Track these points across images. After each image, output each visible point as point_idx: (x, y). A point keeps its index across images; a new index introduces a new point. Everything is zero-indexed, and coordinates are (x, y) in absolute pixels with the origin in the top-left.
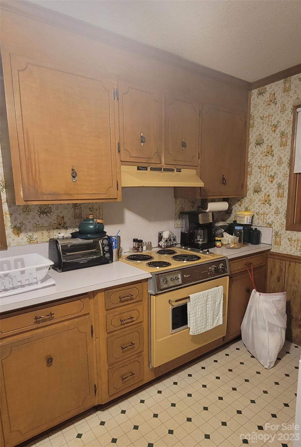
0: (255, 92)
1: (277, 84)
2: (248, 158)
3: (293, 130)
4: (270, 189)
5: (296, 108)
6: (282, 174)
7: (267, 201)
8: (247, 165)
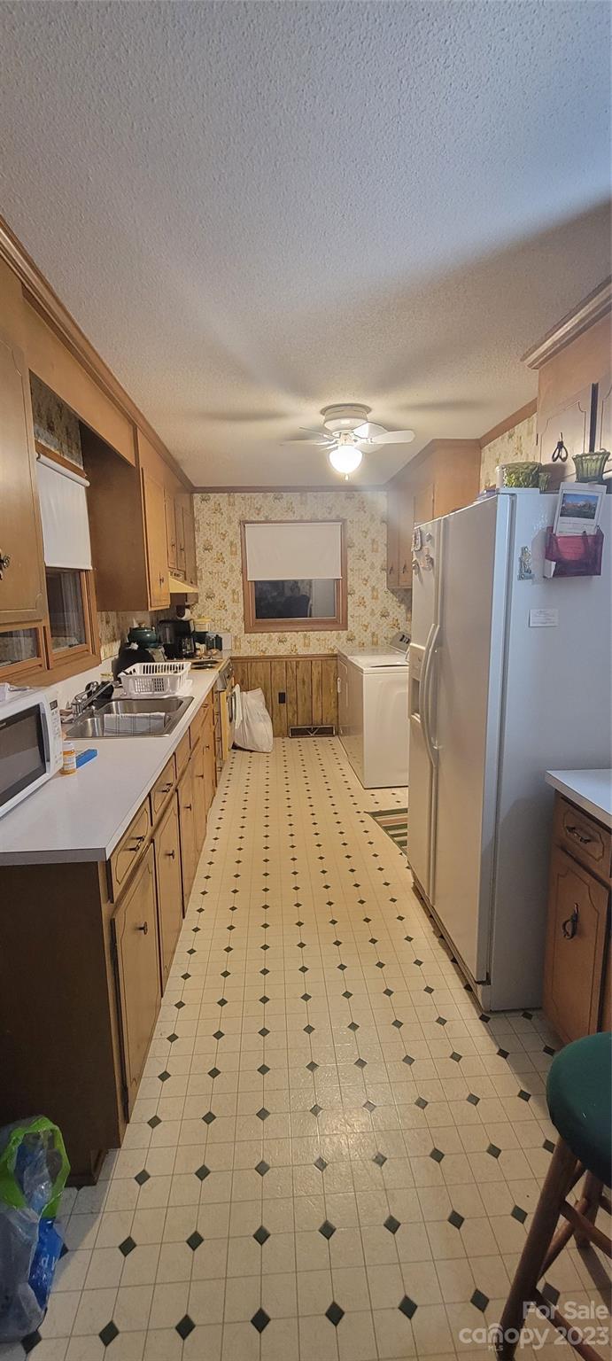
0: (197, 497)
1: (222, 496)
2: (196, 562)
3: (243, 541)
4: (224, 595)
5: (243, 523)
6: (236, 580)
7: (223, 607)
8: (196, 569)
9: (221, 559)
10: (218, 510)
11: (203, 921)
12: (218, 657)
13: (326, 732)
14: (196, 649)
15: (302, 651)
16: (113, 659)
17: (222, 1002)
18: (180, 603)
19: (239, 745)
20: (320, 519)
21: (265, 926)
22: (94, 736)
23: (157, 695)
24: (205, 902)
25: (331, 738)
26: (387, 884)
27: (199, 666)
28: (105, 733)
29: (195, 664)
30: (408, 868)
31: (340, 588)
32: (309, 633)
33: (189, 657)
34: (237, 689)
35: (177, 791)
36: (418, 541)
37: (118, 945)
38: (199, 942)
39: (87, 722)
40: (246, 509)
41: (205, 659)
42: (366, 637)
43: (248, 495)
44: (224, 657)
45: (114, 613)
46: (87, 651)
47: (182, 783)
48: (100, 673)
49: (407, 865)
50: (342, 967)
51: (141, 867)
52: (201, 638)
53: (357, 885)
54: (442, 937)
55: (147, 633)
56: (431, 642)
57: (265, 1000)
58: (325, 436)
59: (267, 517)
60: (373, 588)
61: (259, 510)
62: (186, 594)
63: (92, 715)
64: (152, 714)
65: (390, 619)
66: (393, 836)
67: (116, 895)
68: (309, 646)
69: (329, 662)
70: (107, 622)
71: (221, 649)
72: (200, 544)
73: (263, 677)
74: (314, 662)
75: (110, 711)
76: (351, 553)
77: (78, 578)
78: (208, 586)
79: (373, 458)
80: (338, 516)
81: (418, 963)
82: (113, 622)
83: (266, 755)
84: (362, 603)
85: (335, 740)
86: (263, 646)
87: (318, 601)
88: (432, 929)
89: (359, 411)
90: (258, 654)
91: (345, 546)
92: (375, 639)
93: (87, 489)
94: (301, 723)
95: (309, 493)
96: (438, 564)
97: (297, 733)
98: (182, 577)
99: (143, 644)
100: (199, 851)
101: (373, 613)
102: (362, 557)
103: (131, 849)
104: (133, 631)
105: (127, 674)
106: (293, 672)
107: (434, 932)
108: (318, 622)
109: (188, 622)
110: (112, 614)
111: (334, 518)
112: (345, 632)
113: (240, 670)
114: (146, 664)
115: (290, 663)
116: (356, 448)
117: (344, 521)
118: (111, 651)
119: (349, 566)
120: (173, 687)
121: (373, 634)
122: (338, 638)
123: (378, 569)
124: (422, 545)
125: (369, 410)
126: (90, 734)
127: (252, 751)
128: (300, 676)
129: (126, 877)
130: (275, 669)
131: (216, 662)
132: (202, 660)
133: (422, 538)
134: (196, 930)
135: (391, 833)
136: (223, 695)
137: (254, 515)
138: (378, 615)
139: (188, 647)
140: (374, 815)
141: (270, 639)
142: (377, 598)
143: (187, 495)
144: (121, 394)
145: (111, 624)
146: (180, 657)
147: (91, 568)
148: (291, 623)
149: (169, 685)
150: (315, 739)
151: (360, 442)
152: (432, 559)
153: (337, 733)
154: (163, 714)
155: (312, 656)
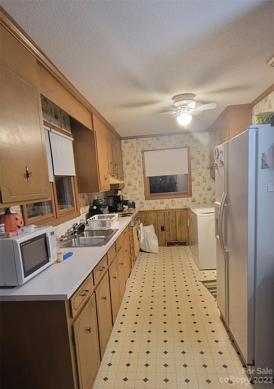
0: (123, 141)
1: (133, 141)
2: (123, 170)
3: (143, 159)
4: (135, 183)
5: (143, 151)
6: (141, 178)
7: (135, 189)
8: (123, 173)
9: (134, 168)
10: (132, 146)
11: (122, 328)
12: (132, 211)
13: (183, 244)
14: (123, 208)
15: (171, 207)
16: (86, 213)
17: (128, 365)
18: (115, 188)
19: (144, 250)
20: (178, 147)
21: (150, 332)
22: (75, 246)
23: (104, 228)
24: (124, 320)
25: (185, 247)
26: (207, 315)
27: (125, 215)
28: (80, 245)
29: (123, 214)
30: (218, 308)
31: (188, 178)
32: (174, 199)
33: (120, 211)
34: (141, 225)
35: (108, 270)
36: (217, 154)
37: (76, 337)
38: (120, 337)
39: (72, 241)
40: (144, 145)
41: (127, 212)
42: (201, 200)
43: (145, 139)
44: (135, 212)
45: (87, 194)
46: (74, 210)
47: (111, 267)
48: (80, 219)
49: (218, 307)
50: (184, 353)
51: (88, 303)
52: (126, 203)
53: (193, 315)
54: (233, 341)
55: (101, 201)
56: (223, 201)
57: (147, 365)
58: (174, 109)
59: (153, 148)
60: (204, 177)
61: (150, 145)
62: (118, 184)
63: (75, 238)
64: (99, 237)
65: (212, 191)
66: (212, 292)
67: (74, 315)
68: (174, 205)
69: (184, 212)
70: (83, 198)
71: (135, 208)
72: (125, 162)
73: (154, 219)
74: (177, 212)
75: (83, 236)
76: (193, 162)
77: (70, 180)
78: (128, 180)
79: (197, 118)
80: (186, 145)
81: (220, 353)
82: (86, 197)
83: (156, 254)
84: (198, 184)
85: (187, 247)
86: (154, 205)
87: (180, 184)
88: (228, 337)
89: (190, 96)
90: (151, 209)
91: (190, 158)
92: (205, 201)
93: (73, 142)
94: (172, 240)
95: (172, 136)
96: (225, 164)
97: (170, 244)
98: (116, 177)
99: (99, 207)
100: (121, 297)
101: (204, 189)
102: (198, 163)
103: (82, 295)
104: (95, 201)
105: (90, 220)
106: (167, 216)
107: (229, 339)
108: (181, 194)
109: (120, 196)
110: (86, 194)
111: (184, 146)
112: (191, 198)
113: (143, 217)
114: (99, 215)
115: (166, 213)
116: (189, 114)
117: (189, 148)
118: (85, 210)
119: (192, 168)
120: (110, 224)
121: (204, 199)
122: (188, 201)
123: (206, 168)
124: (218, 156)
125: (194, 95)
126: (74, 245)
127: (149, 253)
128: (170, 219)
129: (80, 307)
130: (159, 215)
131: (131, 213)
132: (126, 213)
133: (219, 152)
134: (119, 332)
135: (211, 291)
136: (134, 228)
137: (148, 147)
138: (206, 190)
139: (120, 207)
140: (204, 282)
141: (156, 203)
142: (205, 182)
143: (118, 141)
144: (84, 100)
145: (85, 198)
146: (116, 211)
147: (75, 175)
148: (166, 195)
149: (108, 224)
150: (178, 247)
151: (191, 110)
152: (222, 162)
153: (189, 244)
154: (104, 237)
155: (176, 209)
